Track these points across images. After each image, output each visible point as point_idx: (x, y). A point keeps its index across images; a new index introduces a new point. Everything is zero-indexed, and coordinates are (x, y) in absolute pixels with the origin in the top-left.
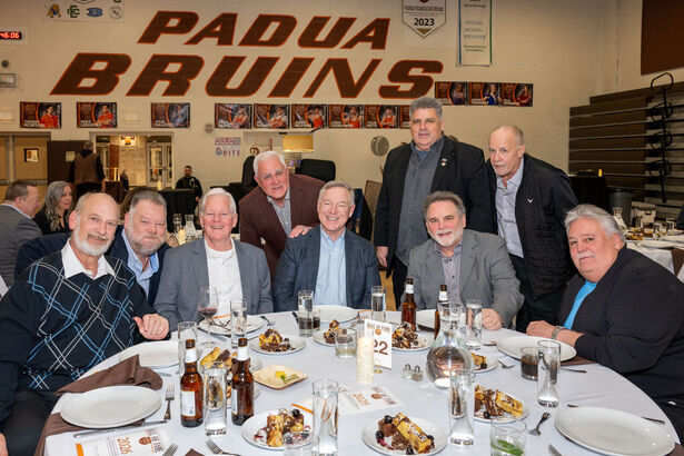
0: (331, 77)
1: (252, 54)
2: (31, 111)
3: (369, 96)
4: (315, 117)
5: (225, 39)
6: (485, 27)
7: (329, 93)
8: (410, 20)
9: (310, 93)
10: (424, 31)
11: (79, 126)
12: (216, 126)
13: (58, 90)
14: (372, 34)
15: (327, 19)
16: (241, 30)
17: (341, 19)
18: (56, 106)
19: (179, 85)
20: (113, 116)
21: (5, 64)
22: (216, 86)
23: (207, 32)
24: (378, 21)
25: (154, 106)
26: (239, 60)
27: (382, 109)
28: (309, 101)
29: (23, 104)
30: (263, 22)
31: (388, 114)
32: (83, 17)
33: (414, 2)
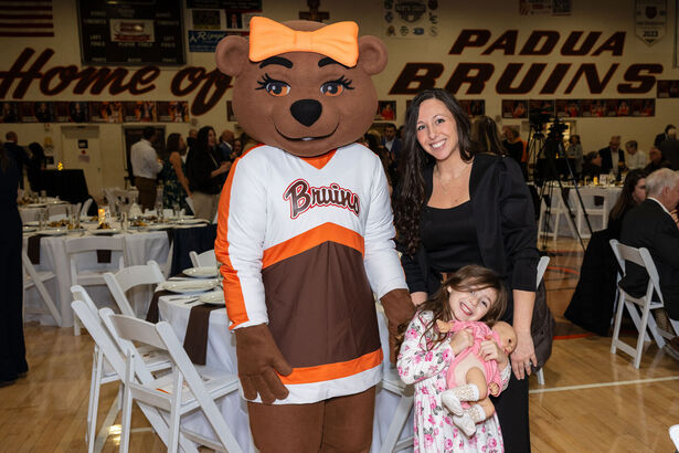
0: (583, 78)
1: (528, 61)
3: (610, 93)
4: (571, 109)
5: (510, 50)
7: (582, 91)
8: (641, 35)
9: (568, 91)
10: (650, 41)
12: (503, 117)
13: (392, 92)
14: (613, 44)
15: (581, 33)
17: (592, 33)
18: (393, 104)
19: (477, 86)
22: (503, 87)
23: (497, 45)
24: (618, 33)
26: (519, 66)
27: (620, 101)
28: (568, 97)
30: (536, 36)
31: (623, 107)
32: (411, 35)
33: (643, 18)
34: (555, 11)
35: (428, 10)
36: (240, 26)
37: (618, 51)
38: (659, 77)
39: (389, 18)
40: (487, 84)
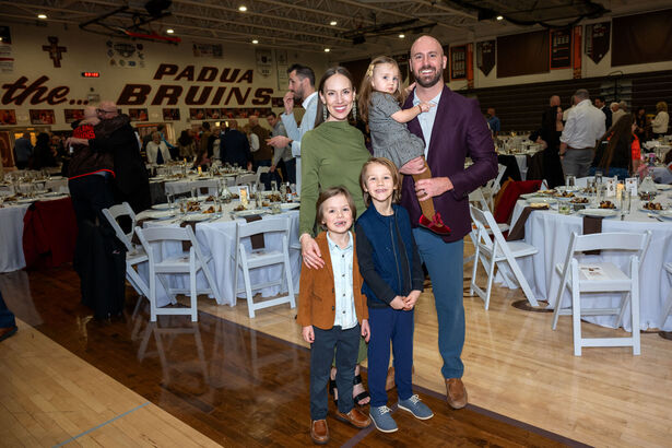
0: (233, 96)
1: (202, 85)
3: (248, 104)
4: (229, 114)
5: (191, 78)
7: (234, 103)
8: (260, 71)
9: (227, 103)
10: (266, 76)
12: (191, 119)
13: (118, 103)
14: (247, 77)
15: (230, 69)
16: (196, 76)
17: (235, 70)
19: (173, 101)
20: (147, 115)
21: (92, 90)
22: (189, 101)
23: (182, 75)
24: (249, 71)
25: (164, 110)
26: (197, 88)
27: (254, 110)
28: (226, 107)
30: (205, 70)
31: (256, 112)
32: (127, 66)
33: (260, 62)
34: (214, 55)
35: (137, 50)
37: (250, 81)
38: (272, 96)
39: (110, 53)
40: (179, 98)
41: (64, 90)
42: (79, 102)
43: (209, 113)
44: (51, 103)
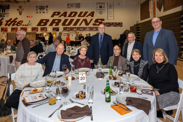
0: (84, 22)
1: (70, 19)
2: (33, 29)
4: (81, 29)
5: (65, 16)
6: (113, 12)
7: (83, 25)
8: (98, 12)
9: (80, 25)
10: (101, 13)
11: (41, 31)
12: (64, 31)
13: (37, 26)
14: (91, 14)
15: (83, 12)
16: (68, 15)
17: (85, 12)
18: (37, 28)
19: (57, 24)
20: (47, 30)
21: (29, 21)
22: (64, 24)
23: (62, 15)
24: (92, 12)
25: (53, 28)
26: (68, 20)
27: (93, 27)
29: (32, 28)
31: (94, 29)
32: (42, 13)
33: (99, 8)
34: (76, 7)
35: (46, 8)
36: (5, 12)
39: (37, 10)
40: (60, 24)
41: (21, 22)
42: (25, 25)
43: (72, 29)
44: (17, 25)
